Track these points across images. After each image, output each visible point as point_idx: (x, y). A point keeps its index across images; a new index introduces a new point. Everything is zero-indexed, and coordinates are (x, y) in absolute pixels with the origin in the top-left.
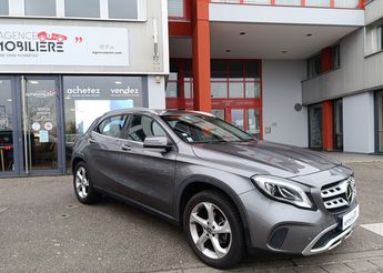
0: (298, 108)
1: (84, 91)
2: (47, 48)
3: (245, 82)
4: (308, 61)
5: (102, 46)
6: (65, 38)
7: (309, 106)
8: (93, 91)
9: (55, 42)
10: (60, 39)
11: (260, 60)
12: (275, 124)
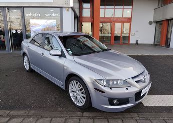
0: (151, 23)
1: (33, 15)
3: (123, 8)
7: (157, 22)
8: (37, 15)
12: (137, 31)
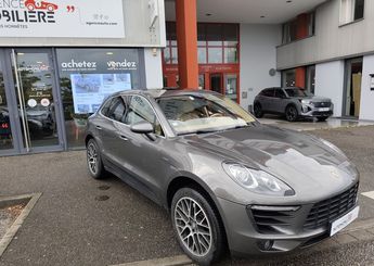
0: (272, 73)
1: (80, 65)
2: (37, 18)
4: (284, 26)
5: (96, 16)
6: (56, 7)
7: (282, 71)
8: (89, 65)
9: (45, 11)
10: (51, 8)
11: (238, 25)
12: (251, 89)
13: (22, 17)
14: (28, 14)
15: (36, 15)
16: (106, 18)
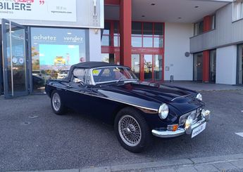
0: (187, 55)
1: (46, 38)
2: (20, 8)
4: (195, 24)
5: (58, 8)
6: (33, 1)
7: (194, 54)
8: (51, 38)
9: (25, 3)
10: (29, 2)
11: (164, 23)
12: (172, 65)
13: (10, 6)
14: (15, 5)
15: (19, 6)
16: (65, 9)
